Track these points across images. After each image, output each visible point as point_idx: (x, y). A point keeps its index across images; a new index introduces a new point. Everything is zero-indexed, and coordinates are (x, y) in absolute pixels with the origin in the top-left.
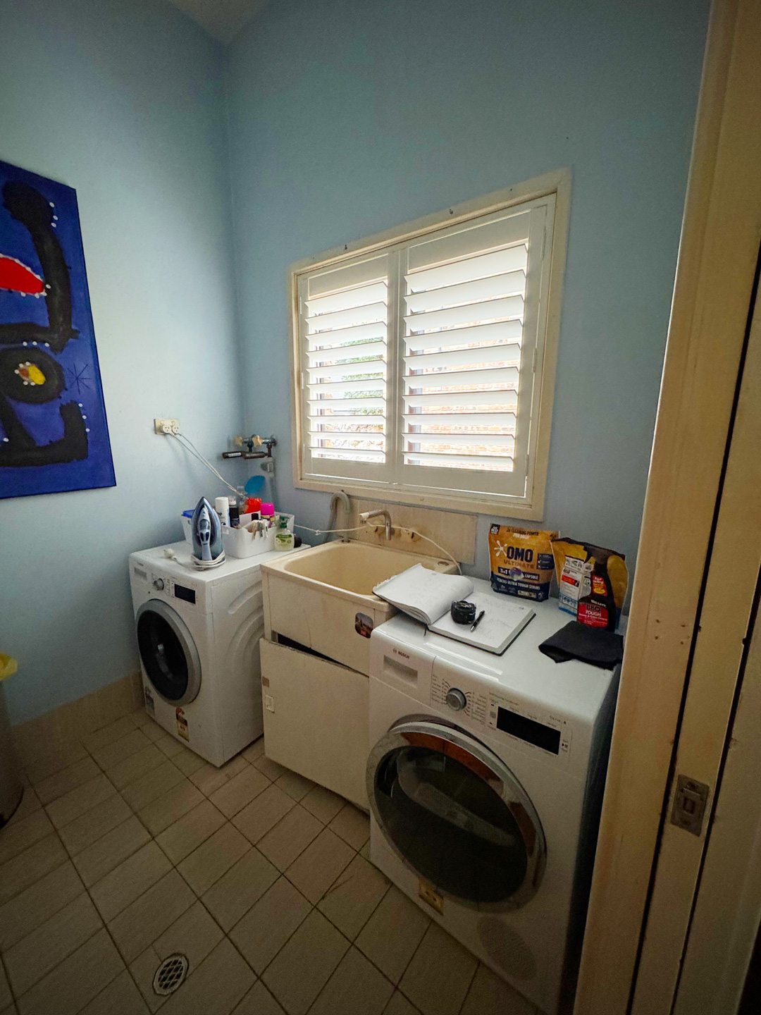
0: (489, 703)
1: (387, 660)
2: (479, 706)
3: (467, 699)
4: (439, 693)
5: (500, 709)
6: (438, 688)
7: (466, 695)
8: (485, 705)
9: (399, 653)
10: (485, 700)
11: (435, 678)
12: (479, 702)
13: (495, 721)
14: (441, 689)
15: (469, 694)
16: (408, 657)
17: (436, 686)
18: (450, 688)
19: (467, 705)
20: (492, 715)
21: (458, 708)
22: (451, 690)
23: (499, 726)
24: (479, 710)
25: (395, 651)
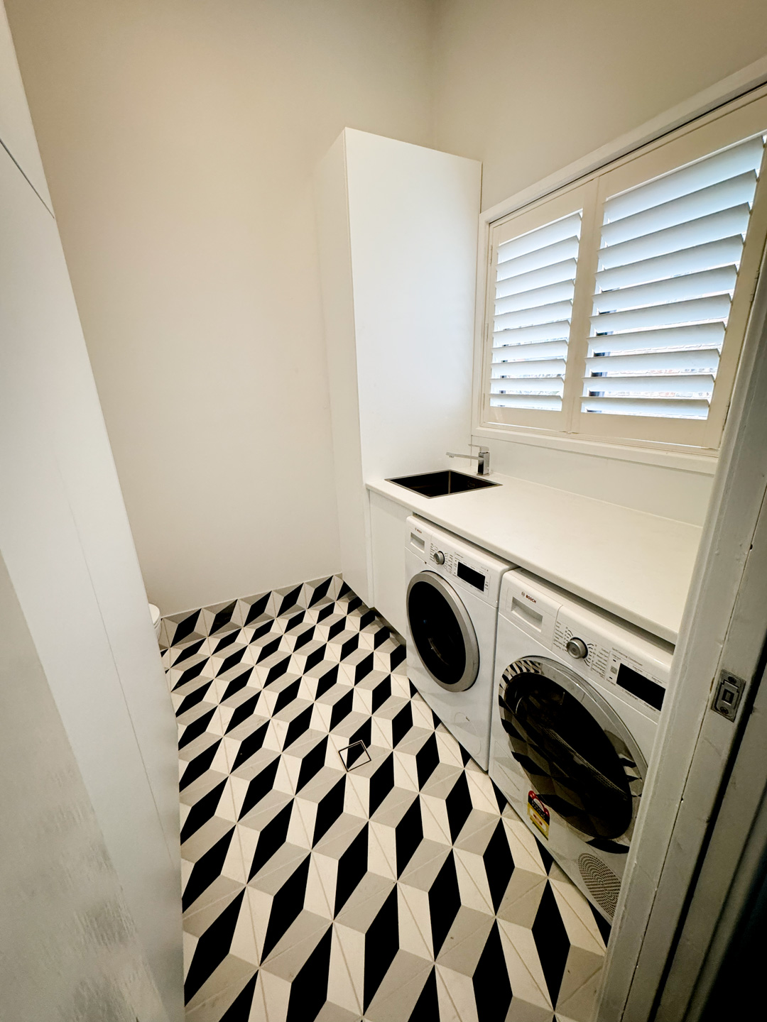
0: (612, 658)
1: (515, 601)
2: (600, 660)
3: (589, 650)
4: (561, 640)
5: (622, 666)
6: (561, 634)
7: (588, 646)
8: (606, 659)
9: (527, 596)
10: (607, 655)
11: (558, 625)
12: (600, 655)
13: (615, 677)
14: (563, 636)
15: (590, 646)
16: (535, 602)
17: (558, 633)
18: (572, 637)
19: (588, 656)
20: (613, 670)
21: (577, 657)
22: (574, 638)
23: (618, 682)
24: (599, 663)
25: (523, 594)
